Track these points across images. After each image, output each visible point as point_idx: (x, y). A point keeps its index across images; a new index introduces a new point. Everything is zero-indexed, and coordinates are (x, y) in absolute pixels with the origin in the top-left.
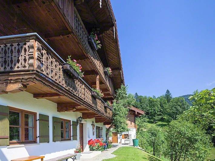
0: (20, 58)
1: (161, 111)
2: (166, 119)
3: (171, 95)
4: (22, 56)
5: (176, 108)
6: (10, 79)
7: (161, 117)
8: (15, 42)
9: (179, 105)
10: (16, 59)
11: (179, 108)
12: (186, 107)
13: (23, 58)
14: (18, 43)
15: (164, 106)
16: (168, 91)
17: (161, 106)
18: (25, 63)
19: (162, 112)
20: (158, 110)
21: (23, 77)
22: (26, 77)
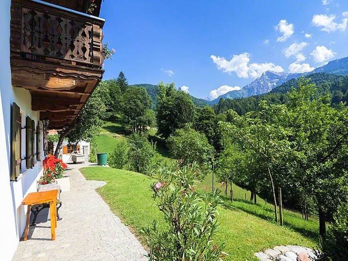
0: (75, 43)
1: (111, 103)
2: (120, 118)
3: (127, 81)
4: (78, 41)
5: (135, 102)
6: (58, 70)
7: (112, 114)
8: (66, 17)
9: (140, 99)
10: (69, 43)
11: (139, 102)
12: (148, 102)
13: (81, 45)
14: (70, 21)
15: (116, 96)
16: (122, 75)
17: (111, 95)
18: (84, 53)
19: (113, 107)
20: (107, 103)
21: (84, 73)
22: (88, 74)
